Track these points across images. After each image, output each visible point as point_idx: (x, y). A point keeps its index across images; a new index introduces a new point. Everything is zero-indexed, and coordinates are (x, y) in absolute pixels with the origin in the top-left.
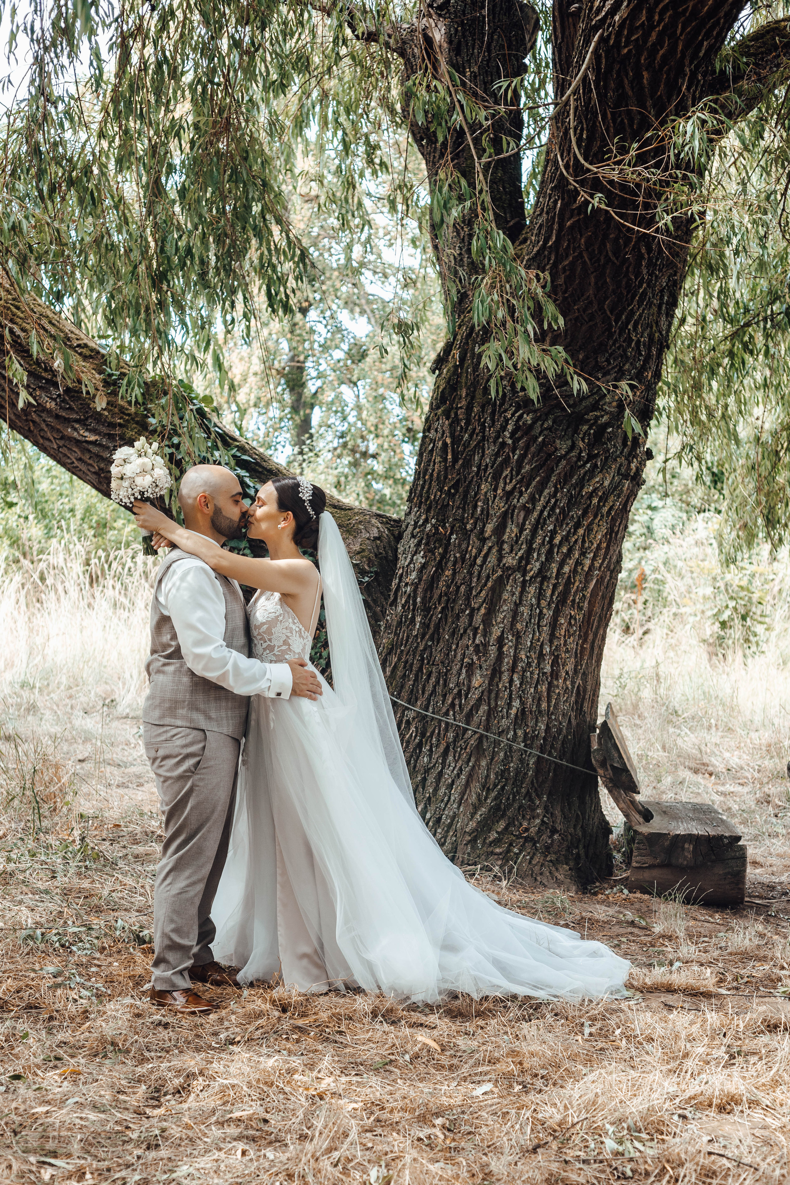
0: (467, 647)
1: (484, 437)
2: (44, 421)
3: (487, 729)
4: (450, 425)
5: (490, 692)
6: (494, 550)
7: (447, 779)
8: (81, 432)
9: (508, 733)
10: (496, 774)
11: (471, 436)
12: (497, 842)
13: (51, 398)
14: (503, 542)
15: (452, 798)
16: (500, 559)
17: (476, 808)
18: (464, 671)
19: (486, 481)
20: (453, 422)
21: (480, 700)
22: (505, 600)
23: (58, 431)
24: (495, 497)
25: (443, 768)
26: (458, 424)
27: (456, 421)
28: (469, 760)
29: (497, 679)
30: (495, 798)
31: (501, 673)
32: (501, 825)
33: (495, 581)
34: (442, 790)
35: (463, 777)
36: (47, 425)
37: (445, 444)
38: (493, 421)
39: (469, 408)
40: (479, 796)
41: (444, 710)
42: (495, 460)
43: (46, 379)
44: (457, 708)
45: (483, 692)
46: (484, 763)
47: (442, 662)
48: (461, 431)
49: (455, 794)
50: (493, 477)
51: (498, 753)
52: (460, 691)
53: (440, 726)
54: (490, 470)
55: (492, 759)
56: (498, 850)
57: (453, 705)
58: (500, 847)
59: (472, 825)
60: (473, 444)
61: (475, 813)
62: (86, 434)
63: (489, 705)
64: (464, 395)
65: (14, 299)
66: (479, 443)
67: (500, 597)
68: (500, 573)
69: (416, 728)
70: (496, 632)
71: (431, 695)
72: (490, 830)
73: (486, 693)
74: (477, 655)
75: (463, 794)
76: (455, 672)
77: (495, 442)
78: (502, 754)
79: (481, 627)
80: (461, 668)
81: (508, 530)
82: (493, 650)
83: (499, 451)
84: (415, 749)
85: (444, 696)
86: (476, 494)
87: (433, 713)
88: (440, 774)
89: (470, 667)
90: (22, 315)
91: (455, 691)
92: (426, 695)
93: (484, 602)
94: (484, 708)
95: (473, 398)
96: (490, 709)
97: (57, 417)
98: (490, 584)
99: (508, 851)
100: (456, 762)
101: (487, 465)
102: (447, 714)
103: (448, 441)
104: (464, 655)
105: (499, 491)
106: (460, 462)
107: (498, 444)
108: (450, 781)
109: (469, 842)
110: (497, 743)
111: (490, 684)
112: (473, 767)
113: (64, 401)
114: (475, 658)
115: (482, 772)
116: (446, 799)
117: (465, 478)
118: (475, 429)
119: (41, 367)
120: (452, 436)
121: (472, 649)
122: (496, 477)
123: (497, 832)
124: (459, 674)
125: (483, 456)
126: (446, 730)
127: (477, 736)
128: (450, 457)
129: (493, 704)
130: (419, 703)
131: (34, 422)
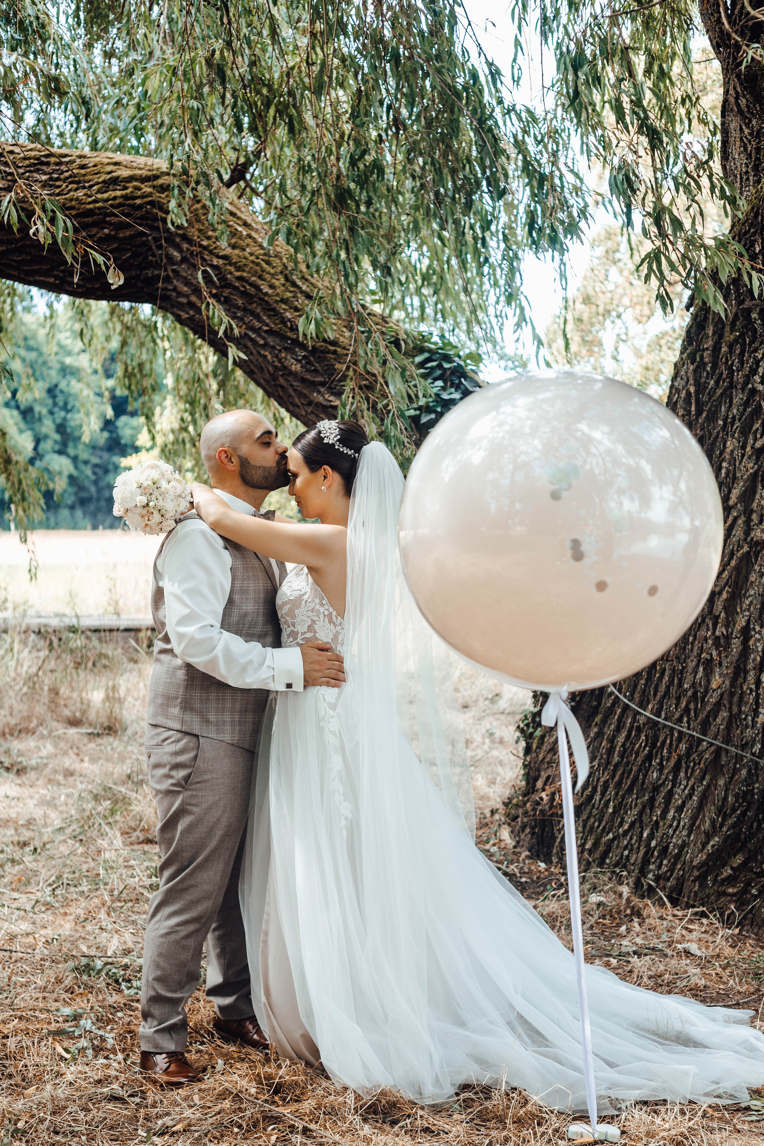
0: (706, 639)
1: (731, 383)
2: (292, 386)
3: (727, 740)
4: (695, 371)
5: (732, 695)
6: (740, 522)
7: (677, 800)
8: (327, 396)
9: (752, 747)
10: (736, 796)
11: (717, 383)
12: (730, 880)
13: (297, 360)
14: (752, 511)
15: (682, 823)
16: (748, 531)
17: (708, 837)
18: (701, 669)
19: (733, 436)
20: (698, 367)
21: (718, 705)
22: (752, 582)
23: (305, 396)
24: (743, 456)
25: (673, 786)
26: (705, 369)
27: (702, 365)
28: (703, 778)
29: (741, 680)
30: (733, 826)
31: (746, 672)
32: (738, 860)
33: (741, 559)
34: (671, 813)
35: (695, 798)
36: (295, 390)
37: (688, 393)
38: (742, 362)
39: (716, 348)
40: (713, 822)
41: (677, 715)
42: (745, 410)
43: (291, 339)
44: (692, 714)
45: (722, 695)
46: (721, 782)
47: (678, 658)
48: (707, 378)
49: (685, 818)
50: (741, 432)
51: (740, 770)
52: (695, 694)
53: (672, 735)
54: (737, 424)
55: (731, 778)
56: (731, 890)
57: (687, 710)
58: (734, 886)
59: (702, 857)
60: (719, 392)
61: (707, 843)
62: (332, 398)
63: (730, 710)
64: (710, 333)
65: (265, 254)
66: (725, 390)
67: (747, 578)
68: (746, 549)
69: (646, 736)
70: (741, 622)
71: (663, 697)
72: (724, 865)
73: (725, 696)
74: (717, 649)
75: (694, 819)
76: (690, 670)
77: (743, 389)
78: (744, 772)
79: (723, 615)
80: (698, 666)
81: (758, 496)
82: (736, 644)
83: (748, 399)
84: (643, 762)
85: (678, 699)
86: (721, 453)
87: (666, 719)
88: (670, 794)
89: (709, 666)
90: (272, 271)
91: (690, 693)
92: (658, 698)
93: (726, 584)
94: (724, 714)
95: (721, 336)
96: (731, 717)
97: (303, 380)
98: (733, 563)
99: (745, 891)
100: (688, 779)
101: (734, 418)
102: (680, 720)
103: (692, 389)
104: (701, 650)
105: (748, 449)
106: (704, 415)
107: (747, 391)
108: (680, 802)
109: (697, 878)
110: (739, 758)
111: (733, 684)
112: (708, 786)
113: (309, 363)
114: (714, 653)
115: (719, 793)
116: (675, 824)
117: (710, 434)
118: (722, 374)
119: (286, 326)
120: (697, 384)
121: (710, 642)
122: (745, 431)
123: (732, 868)
124: (696, 673)
125: (730, 406)
126: (680, 740)
127: (712, 749)
128: (693, 408)
129: (735, 709)
130: (650, 707)
131: (282, 387)
